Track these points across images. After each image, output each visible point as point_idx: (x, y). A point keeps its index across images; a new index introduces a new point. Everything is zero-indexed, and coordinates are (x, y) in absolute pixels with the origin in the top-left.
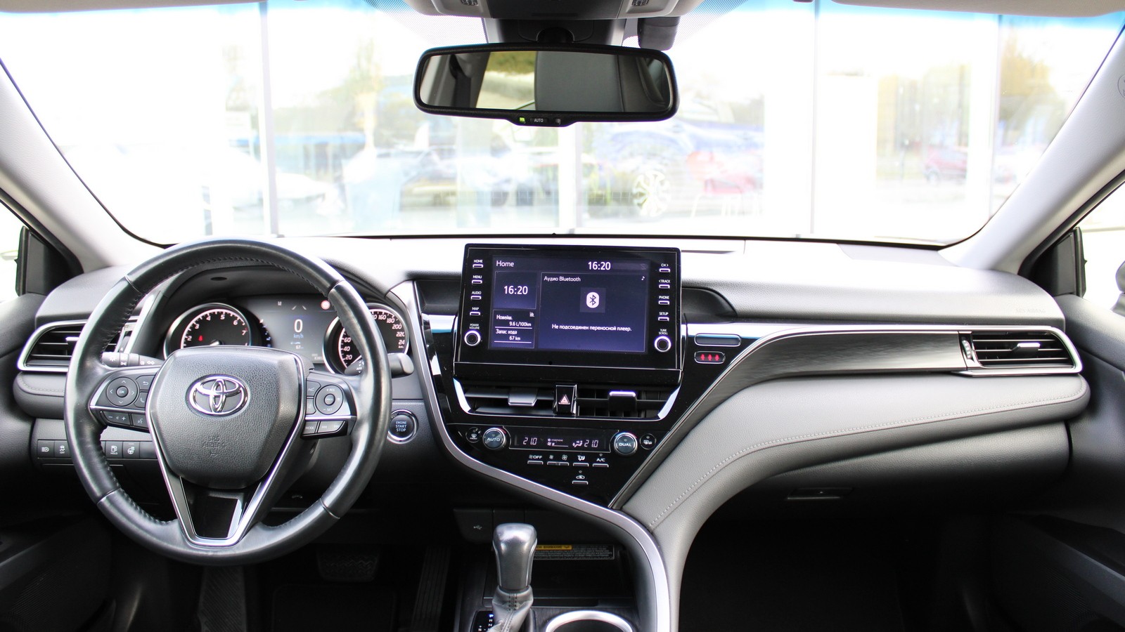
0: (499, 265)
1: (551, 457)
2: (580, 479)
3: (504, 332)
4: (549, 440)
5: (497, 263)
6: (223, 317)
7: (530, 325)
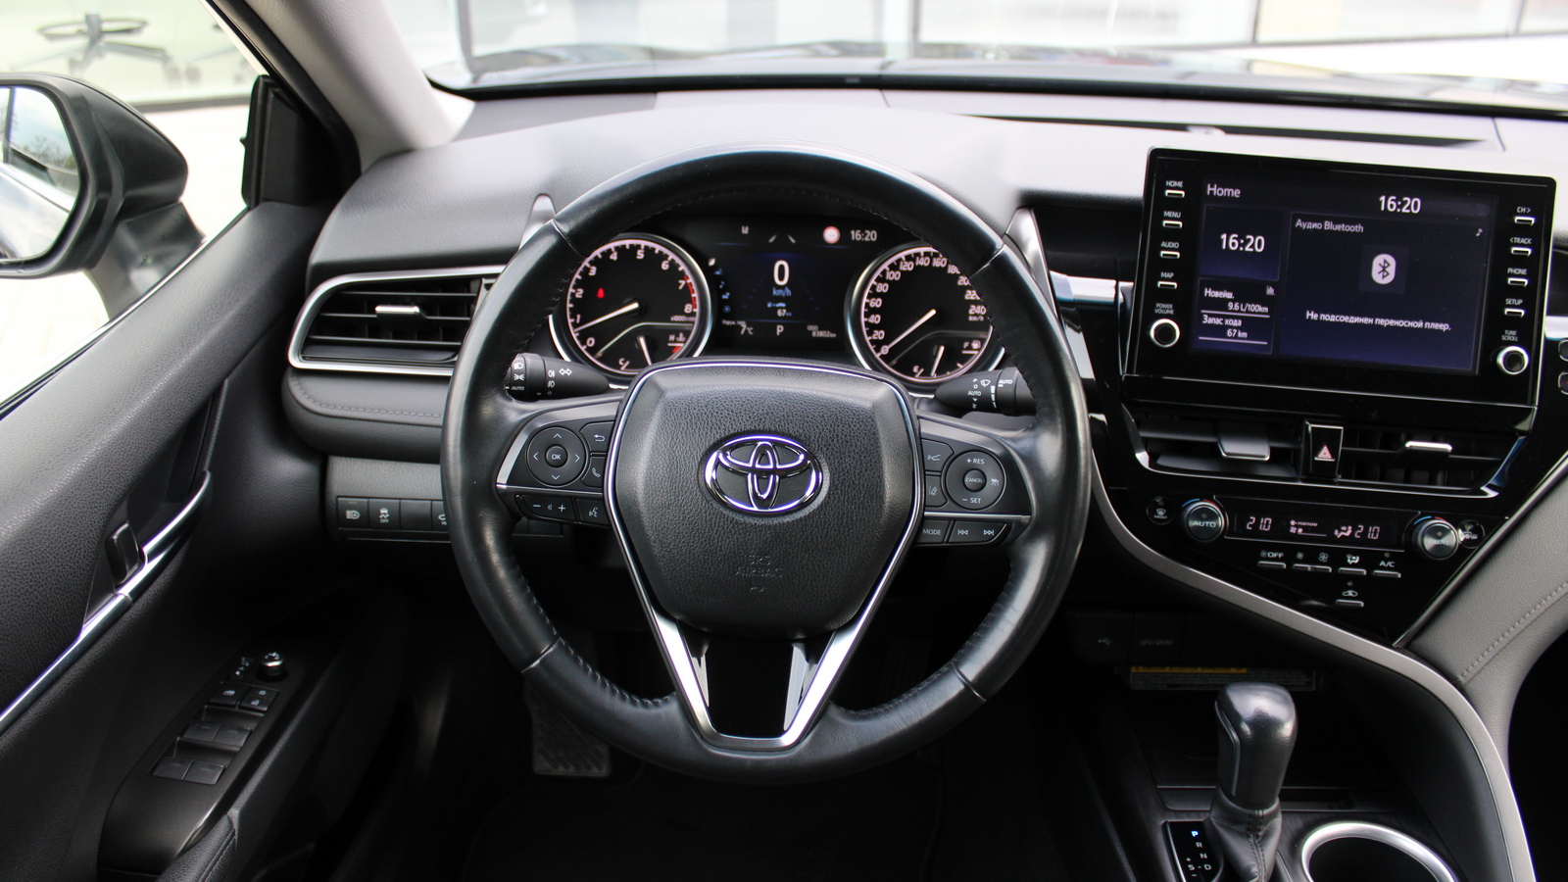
0: (1212, 192)
1: (1300, 556)
2: (1350, 598)
3: (1218, 321)
4: (1293, 523)
5: (1209, 189)
6: (640, 255)
7: (1266, 309)
